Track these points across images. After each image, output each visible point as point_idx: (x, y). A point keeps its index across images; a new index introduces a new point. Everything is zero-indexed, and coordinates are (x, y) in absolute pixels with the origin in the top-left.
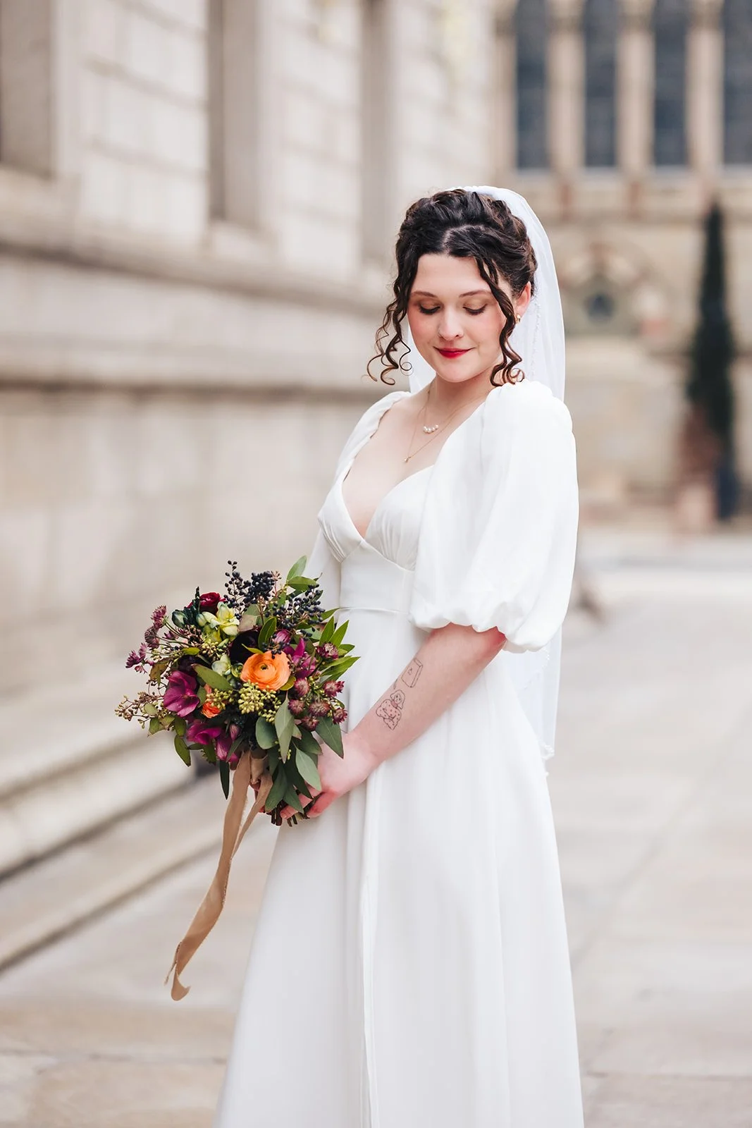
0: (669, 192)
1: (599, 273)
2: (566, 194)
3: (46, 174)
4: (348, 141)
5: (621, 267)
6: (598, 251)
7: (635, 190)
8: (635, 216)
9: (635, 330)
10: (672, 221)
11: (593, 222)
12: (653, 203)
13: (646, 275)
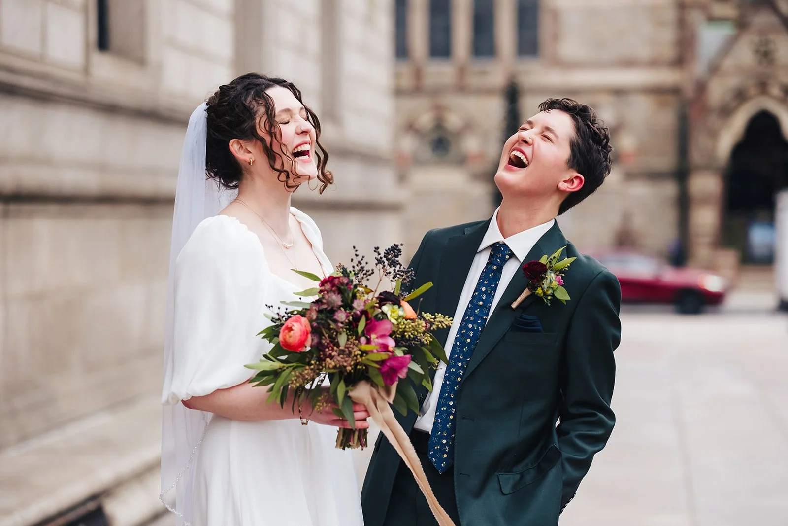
0: (483, 73)
1: (439, 125)
2: (418, 74)
3: (141, 61)
4: (313, 40)
5: (453, 121)
6: (439, 111)
7: (462, 71)
8: (461, 88)
9: (462, 161)
10: (487, 92)
11: (436, 92)
12: (474, 81)
13: (468, 127)
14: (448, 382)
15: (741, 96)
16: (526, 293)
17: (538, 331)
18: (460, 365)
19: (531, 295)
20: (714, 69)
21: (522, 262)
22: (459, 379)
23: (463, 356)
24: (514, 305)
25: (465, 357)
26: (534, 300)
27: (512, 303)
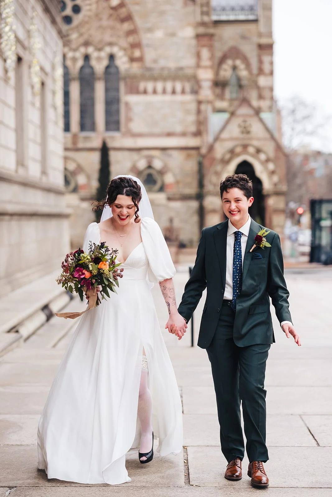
9: (75, 189)
14: (235, 284)
15: (232, 153)
16: (255, 246)
17: (261, 258)
18: (237, 277)
19: (256, 247)
20: (217, 139)
21: (248, 236)
22: (238, 282)
23: (238, 274)
24: (251, 251)
25: (239, 274)
26: (258, 248)
27: (250, 250)
